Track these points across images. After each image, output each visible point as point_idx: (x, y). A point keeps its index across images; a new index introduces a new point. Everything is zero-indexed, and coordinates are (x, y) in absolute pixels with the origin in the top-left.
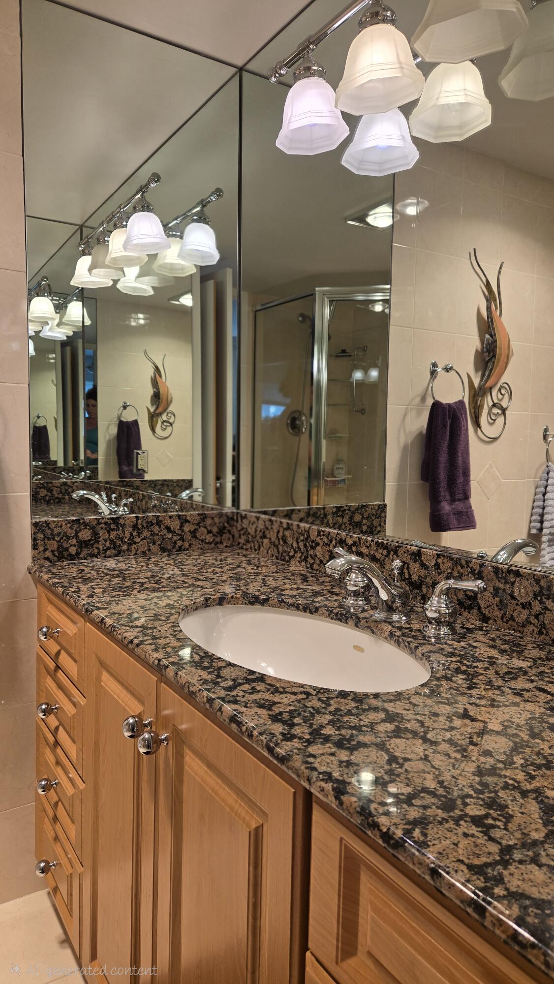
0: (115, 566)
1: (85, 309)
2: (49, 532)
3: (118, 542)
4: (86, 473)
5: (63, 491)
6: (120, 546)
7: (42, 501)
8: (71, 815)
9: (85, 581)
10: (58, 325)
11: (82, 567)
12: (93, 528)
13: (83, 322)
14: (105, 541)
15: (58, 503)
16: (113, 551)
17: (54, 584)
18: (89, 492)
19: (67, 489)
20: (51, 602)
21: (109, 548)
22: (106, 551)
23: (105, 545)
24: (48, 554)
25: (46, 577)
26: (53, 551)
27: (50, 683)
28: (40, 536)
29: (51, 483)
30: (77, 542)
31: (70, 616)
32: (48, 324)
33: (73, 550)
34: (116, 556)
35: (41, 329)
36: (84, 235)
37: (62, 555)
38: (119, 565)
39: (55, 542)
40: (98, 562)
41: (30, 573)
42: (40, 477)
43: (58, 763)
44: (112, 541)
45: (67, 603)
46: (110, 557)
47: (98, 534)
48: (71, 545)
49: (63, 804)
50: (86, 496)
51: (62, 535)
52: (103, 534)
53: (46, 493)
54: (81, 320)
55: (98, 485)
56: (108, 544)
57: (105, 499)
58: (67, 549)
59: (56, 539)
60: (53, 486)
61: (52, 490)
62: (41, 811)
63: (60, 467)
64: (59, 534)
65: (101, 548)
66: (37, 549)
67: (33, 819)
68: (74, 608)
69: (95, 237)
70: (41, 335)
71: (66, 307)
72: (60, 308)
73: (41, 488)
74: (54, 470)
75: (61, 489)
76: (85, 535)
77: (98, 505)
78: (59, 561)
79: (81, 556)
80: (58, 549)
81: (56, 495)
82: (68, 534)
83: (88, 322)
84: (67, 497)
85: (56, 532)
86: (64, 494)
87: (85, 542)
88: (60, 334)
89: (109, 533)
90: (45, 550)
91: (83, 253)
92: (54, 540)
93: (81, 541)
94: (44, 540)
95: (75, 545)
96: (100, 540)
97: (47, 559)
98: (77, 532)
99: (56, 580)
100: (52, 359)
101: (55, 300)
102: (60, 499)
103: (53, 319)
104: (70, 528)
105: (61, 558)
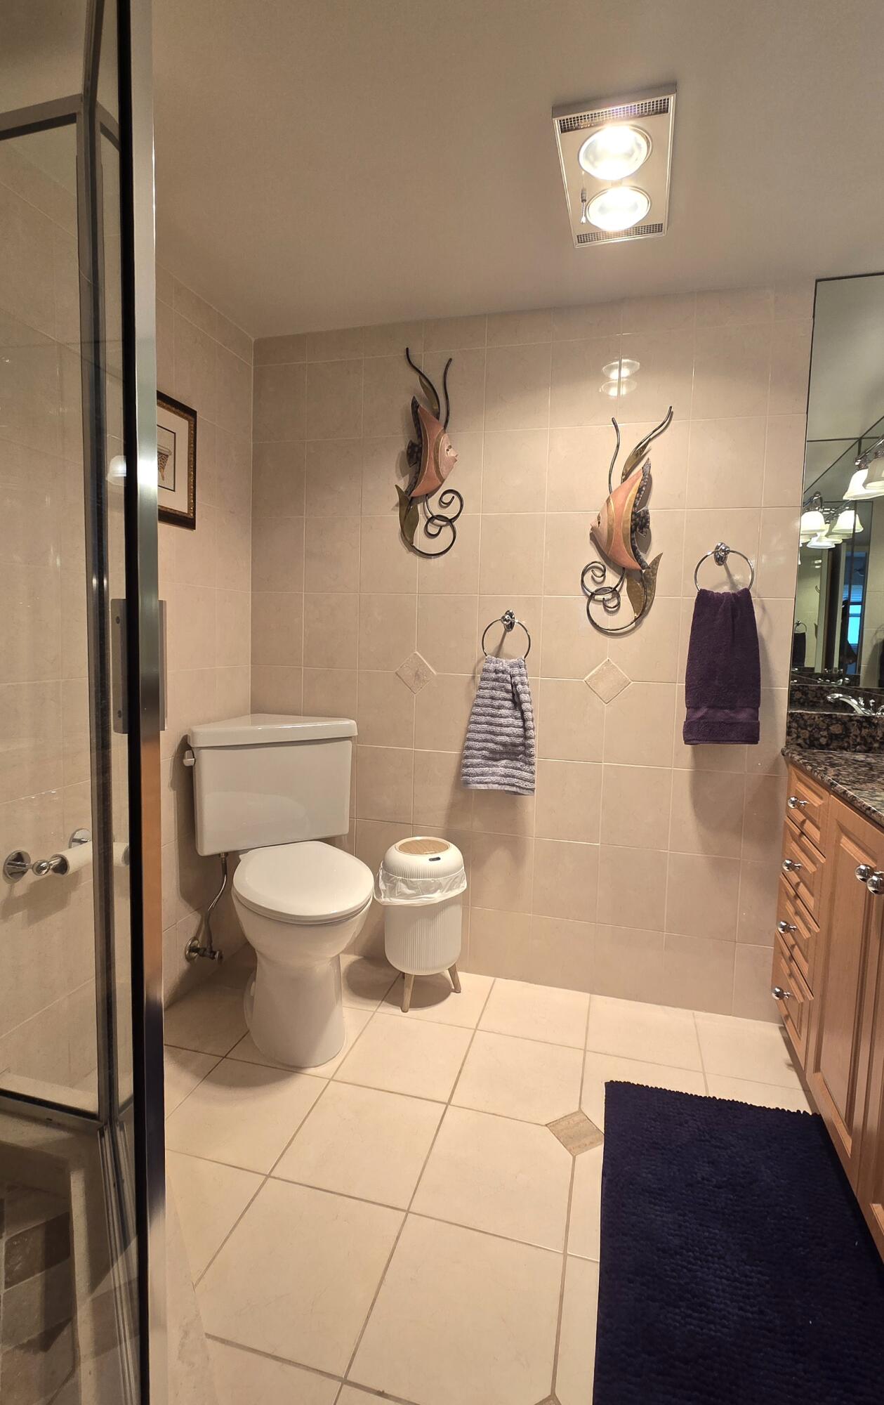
0: (863, 759)
1: (857, 515)
2: (802, 722)
3: (869, 740)
4: (844, 680)
5: (819, 695)
6: (871, 743)
7: (797, 703)
8: (805, 953)
9: (833, 765)
10: (827, 536)
11: (831, 756)
12: (844, 724)
13: (854, 529)
14: (856, 736)
15: (812, 706)
16: (863, 747)
17: (804, 763)
18: (845, 696)
19: (823, 692)
20: (800, 780)
21: (859, 744)
22: (856, 746)
23: (856, 741)
24: (800, 741)
25: (797, 758)
26: (804, 739)
27: (794, 847)
28: (794, 725)
29: (807, 686)
30: (828, 734)
31: (817, 791)
32: (817, 536)
33: (823, 741)
34: (866, 752)
35: (809, 540)
36: (862, 450)
37: (812, 743)
38: (868, 759)
39: (807, 732)
40: (847, 755)
41: (783, 755)
42: (795, 681)
43: (797, 913)
44: (863, 738)
45: (814, 780)
46: (860, 752)
47: (849, 729)
48: (822, 736)
49: (799, 947)
50: (841, 699)
51: (814, 727)
52: (854, 731)
53: (801, 695)
54: (852, 528)
55: (856, 691)
56: (858, 740)
57: (862, 703)
58: (818, 739)
59: (809, 729)
60: (809, 690)
61: (808, 693)
62: (779, 952)
63: (817, 674)
64: (811, 726)
65: (851, 742)
66: (791, 736)
67: (770, 960)
68: (821, 783)
69: (874, 451)
70: (808, 546)
71: (837, 517)
72: (831, 519)
73: (796, 690)
74: (810, 676)
75: (816, 693)
76: (836, 729)
77: (854, 709)
78: (809, 749)
79: (831, 747)
80: (809, 738)
81: (811, 699)
82: (820, 726)
83: (859, 529)
84: (822, 701)
85: (808, 723)
86: (819, 698)
87: (836, 735)
88: (828, 543)
89: (860, 730)
90: (798, 737)
91: (860, 468)
92: (806, 729)
93: (832, 734)
94: (797, 729)
95: (825, 737)
96: (851, 735)
97: (799, 745)
98: (828, 726)
99: (806, 761)
100: (818, 564)
101: (826, 511)
102: (815, 702)
103: (822, 531)
104: (823, 721)
105: (812, 746)
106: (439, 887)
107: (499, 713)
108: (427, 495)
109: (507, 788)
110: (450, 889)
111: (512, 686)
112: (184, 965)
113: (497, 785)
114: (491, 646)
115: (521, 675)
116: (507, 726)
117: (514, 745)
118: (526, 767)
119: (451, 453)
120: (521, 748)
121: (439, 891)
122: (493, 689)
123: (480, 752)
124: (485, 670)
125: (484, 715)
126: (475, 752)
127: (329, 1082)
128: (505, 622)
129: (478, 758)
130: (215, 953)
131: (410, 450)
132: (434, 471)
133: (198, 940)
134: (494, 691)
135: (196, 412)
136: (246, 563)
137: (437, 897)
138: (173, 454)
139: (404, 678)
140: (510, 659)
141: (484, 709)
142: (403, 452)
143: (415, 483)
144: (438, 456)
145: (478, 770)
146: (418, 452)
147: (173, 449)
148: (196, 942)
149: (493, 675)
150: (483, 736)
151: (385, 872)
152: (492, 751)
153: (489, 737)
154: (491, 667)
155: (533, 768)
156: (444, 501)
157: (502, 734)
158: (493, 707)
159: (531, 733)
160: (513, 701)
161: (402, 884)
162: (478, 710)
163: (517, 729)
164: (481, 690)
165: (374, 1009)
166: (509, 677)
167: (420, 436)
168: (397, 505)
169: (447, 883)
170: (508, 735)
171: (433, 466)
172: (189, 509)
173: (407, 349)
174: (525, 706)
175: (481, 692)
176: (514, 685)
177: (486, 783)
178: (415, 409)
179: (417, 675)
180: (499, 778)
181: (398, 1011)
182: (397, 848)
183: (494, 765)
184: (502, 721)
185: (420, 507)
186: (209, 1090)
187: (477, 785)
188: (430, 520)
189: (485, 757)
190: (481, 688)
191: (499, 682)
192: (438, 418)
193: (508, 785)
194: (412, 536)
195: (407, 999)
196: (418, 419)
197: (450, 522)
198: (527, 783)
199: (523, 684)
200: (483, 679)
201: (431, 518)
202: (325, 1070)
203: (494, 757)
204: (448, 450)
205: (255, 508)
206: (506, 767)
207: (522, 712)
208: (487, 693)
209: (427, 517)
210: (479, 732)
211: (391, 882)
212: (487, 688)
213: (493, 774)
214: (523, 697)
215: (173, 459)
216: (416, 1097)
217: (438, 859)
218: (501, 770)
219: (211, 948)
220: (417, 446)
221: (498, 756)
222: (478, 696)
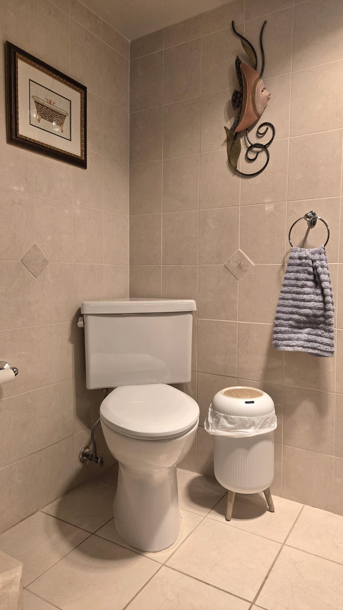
106: (253, 424)
107: (303, 290)
108: (247, 129)
109: (311, 351)
110: (262, 427)
111: (314, 269)
112: (79, 465)
113: (301, 348)
114: (297, 239)
115: (321, 260)
116: (309, 301)
117: (315, 316)
118: (326, 334)
119: (266, 93)
120: (322, 319)
121: (253, 427)
122: (297, 272)
123: (287, 322)
124: (291, 258)
125: (290, 293)
126: (283, 321)
127: (161, 567)
128: (308, 219)
129: (286, 326)
130: (98, 459)
131: (234, 97)
132: (252, 109)
133: (89, 449)
134: (298, 274)
135: (86, 88)
136: (125, 196)
137: (251, 432)
138: (69, 115)
139: (230, 269)
140: (312, 248)
141: (290, 288)
142: (230, 101)
143: (238, 121)
144: (255, 97)
145: (286, 336)
146: (240, 97)
147: (69, 111)
148: (88, 450)
149: (298, 261)
150: (290, 309)
151: (212, 410)
152: (297, 321)
153: (294, 310)
154: (296, 255)
155: (332, 335)
156: (260, 132)
157: (305, 308)
158: (297, 286)
159: (330, 306)
160: (314, 281)
161: (224, 420)
162: (286, 289)
163: (318, 303)
164: (288, 273)
165: (204, 514)
166: (311, 261)
167: (241, 85)
168: (225, 142)
169: (260, 422)
170: (310, 308)
171: (251, 105)
172: (82, 154)
173: (233, 22)
174: (324, 284)
175: (288, 275)
176: (315, 268)
177: (292, 346)
178: (238, 65)
179: (240, 267)
180: (303, 342)
181: (222, 519)
182: (222, 393)
183: (299, 333)
184: (305, 297)
185: (242, 141)
186: (77, 556)
187: (285, 347)
188: (249, 149)
189: (291, 326)
190: (288, 272)
191: (302, 266)
192: (256, 69)
193: (311, 348)
194: (236, 162)
195: (230, 511)
196: (240, 73)
197: (264, 148)
198: (327, 347)
199: (322, 267)
200: (290, 265)
201: (250, 147)
202: (161, 556)
203: (299, 325)
204: (262, 91)
205: (131, 158)
206: (309, 334)
207: (322, 289)
208: (292, 275)
209: (247, 146)
210: (286, 306)
211: (216, 418)
212: (292, 272)
213: (298, 339)
214: (323, 277)
215: (69, 118)
216: (227, 592)
217: (253, 402)
218: (304, 336)
219: (96, 454)
220: (239, 92)
221: (302, 325)
222: (286, 279)
